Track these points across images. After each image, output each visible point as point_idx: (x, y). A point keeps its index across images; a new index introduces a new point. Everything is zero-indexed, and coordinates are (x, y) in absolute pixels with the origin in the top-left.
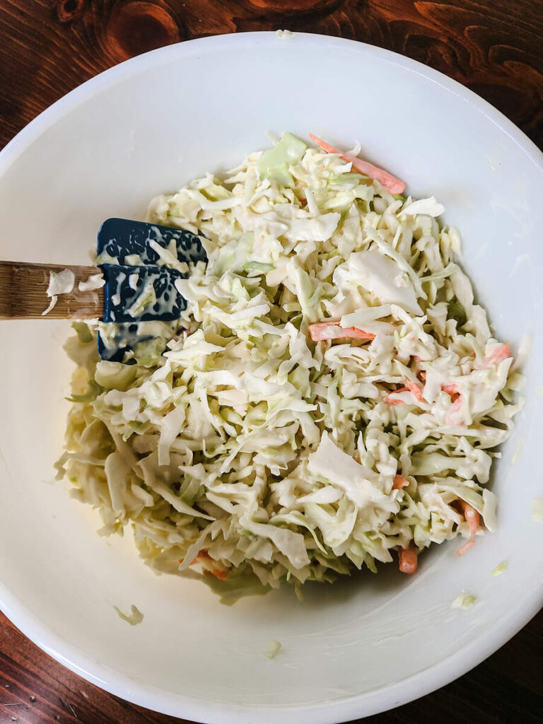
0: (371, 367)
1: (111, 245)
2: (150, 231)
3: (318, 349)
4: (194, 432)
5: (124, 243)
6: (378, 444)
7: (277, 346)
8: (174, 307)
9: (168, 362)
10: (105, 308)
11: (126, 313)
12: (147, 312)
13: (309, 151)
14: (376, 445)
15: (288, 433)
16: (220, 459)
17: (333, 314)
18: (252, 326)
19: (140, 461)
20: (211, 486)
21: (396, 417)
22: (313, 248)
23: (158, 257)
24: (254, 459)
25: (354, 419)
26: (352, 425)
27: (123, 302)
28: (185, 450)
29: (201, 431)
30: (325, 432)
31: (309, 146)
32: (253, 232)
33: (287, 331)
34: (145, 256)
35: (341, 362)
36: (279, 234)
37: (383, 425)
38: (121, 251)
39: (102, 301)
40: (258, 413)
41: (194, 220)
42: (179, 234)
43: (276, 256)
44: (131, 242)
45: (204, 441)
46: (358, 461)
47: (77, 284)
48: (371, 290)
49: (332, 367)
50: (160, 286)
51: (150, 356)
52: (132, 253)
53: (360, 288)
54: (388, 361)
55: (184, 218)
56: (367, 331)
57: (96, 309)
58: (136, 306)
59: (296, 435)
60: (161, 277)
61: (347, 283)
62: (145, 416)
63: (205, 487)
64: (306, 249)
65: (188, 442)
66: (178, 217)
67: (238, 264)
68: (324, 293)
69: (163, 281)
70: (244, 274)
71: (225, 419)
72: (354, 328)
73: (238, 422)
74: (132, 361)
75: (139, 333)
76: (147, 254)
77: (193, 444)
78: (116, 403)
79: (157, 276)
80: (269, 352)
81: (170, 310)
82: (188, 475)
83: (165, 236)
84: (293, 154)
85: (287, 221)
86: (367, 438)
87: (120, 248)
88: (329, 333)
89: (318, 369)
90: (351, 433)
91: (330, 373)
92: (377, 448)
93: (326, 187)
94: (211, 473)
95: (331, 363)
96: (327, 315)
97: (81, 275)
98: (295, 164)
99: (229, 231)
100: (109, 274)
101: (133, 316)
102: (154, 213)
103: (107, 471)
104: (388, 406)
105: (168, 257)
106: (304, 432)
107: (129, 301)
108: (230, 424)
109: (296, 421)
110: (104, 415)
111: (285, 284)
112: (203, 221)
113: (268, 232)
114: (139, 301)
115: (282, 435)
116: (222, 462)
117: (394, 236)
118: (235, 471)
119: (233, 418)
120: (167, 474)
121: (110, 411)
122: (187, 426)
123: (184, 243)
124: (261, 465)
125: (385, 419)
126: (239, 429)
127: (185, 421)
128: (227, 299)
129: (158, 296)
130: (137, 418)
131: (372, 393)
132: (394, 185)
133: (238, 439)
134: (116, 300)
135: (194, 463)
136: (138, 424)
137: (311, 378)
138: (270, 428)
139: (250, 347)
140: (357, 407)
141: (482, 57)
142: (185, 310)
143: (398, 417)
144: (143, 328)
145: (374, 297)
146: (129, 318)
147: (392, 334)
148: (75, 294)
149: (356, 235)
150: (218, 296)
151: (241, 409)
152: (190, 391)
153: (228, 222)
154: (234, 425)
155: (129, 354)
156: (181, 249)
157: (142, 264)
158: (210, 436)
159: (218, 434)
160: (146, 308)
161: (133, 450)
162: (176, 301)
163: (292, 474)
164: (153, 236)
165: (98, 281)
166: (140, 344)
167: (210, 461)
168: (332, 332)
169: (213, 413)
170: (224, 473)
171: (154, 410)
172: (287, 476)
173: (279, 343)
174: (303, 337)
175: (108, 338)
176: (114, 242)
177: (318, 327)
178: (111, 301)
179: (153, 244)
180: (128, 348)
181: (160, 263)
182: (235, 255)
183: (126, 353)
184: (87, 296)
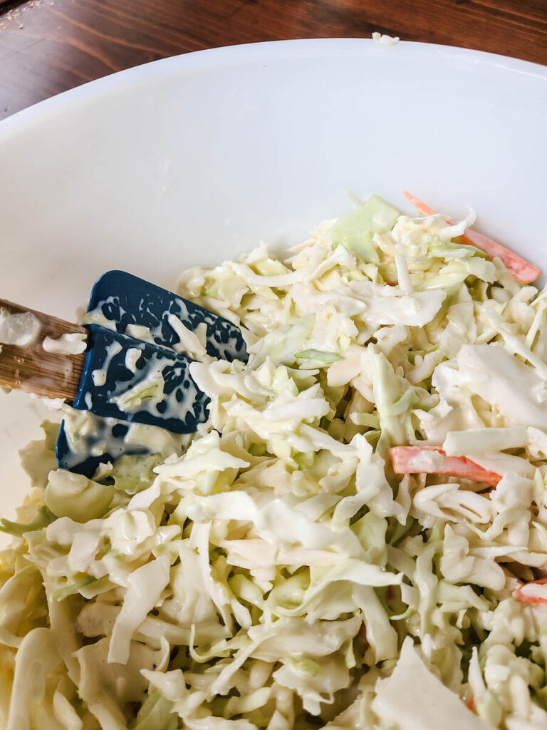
0: (495, 530)
1: (111, 303)
2: (172, 303)
3: (404, 486)
4: (180, 609)
5: (131, 308)
6: (509, 678)
7: (334, 474)
8: (189, 413)
9: (157, 481)
10: (79, 386)
11: (111, 401)
12: (145, 409)
13: (402, 218)
14: (505, 678)
15: (341, 632)
16: (217, 667)
17: (430, 435)
18: (298, 433)
19: (82, 650)
20: (189, 717)
21: (537, 630)
22: (403, 336)
23: (177, 339)
24: (275, 675)
25: (459, 623)
26: (456, 633)
27: (110, 385)
28: (159, 641)
29: (192, 609)
30: (408, 641)
31: (401, 213)
32: (315, 314)
33: (355, 448)
34: (159, 333)
35: (441, 515)
36: (354, 313)
37: (513, 642)
38: (124, 315)
39: (76, 375)
40: (291, 589)
41: (237, 306)
42: (213, 319)
43: (345, 342)
44: (141, 309)
45: (193, 627)
46: (471, 705)
47: (41, 338)
48: (493, 402)
49: (425, 524)
50: (173, 378)
51: (138, 478)
52: (140, 322)
53: (475, 399)
54: (524, 523)
55: (223, 300)
56: (489, 466)
57: (65, 385)
58: (129, 394)
59: (356, 639)
60: (177, 365)
61: (454, 389)
62: (102, 567)
63: (180, 720)
64: (391, 336)
65: (166, 627)
66: (215, 298)
67: (289, 354)
68: (417, 400)
69: (178, 372)
70: (296, 366)
71: (235, 593)
72: (464, 460)
73: (256, 601)
74: (109, 481)
75: (128, 438)
76: (162, 332)
77: (175, 631)
78: (63, 540)
79: (171, 363)
80: (322, 482)
81: (182, 417)
82: (155, 689)
83: (193, 316)
84: (379, 221)
85: (366, 299)
86: (488, 662)
87: (122, 312)
88: (423, 462)
89: (403, 521)
90: (453, 651)
91: (421, 533)
92: (506, 683)
93: (427, 254)
94: (195, 691)
95: (424, 515)
96: (419, 435)
97: (51, 328)
98: (382, 233)
99: (282, 317)
100: (96, 338)
101: (122, 409)
102: (183, 286)
103: (18, 658)
104: (523, 607)
105: (191, 342)
106: (371, 636)
107: (120, 386)
108: (244, 603)
109: (357, 614)
110: (40, 558)
111: (356, 384)
112: (250, 311)
113: (338, 310)
114: (136, 389)
115: (331, 636)
116: (218, 673)
117: (526, 334)
118: (238, 694)
119: (249, 593)
120: (120, 682)
121: (50, 551)
122: (171, 598)
123: (218, 333)
124: (286, 688)
125: (517, 630)
126: (256, 613)
127: (169, 588)
128: (263, 396)
129: (167, 390)
130: (89, 568)
131: (494, 579)
132: (523, 268)
133: (253, 632)
134: (99, 378)
135: (170, 667)
136: (88, 580)
137: (388, 537)
138: (311, 619)
139: (290, 470)
140: (467, 602)
142: (205, 422)
143: (541, 630)
144: (137, 434)
145: (498, 416)
146: (114, 411)
147: (531, 477)
148: (35, 353)
149: (468, 327)
150: (251, 390)
151: (263, 578)
152: (185, 535)
153: (281, 307)
154: (249, 606)
155: (105, 468)
156: (212, 339)
157: (152, 342)
158: (207, 621)
159: (221, 622)
160: (145, 403)
161: (76, 629)
162: (194, 405)
163: (341, 718)
164: (176, 310)
165: (75, 344)
166: (126, 458)
167: (199, 668)
168: (430, 461)
169: (217, 578)
170: (218, 696)
171: (120, 558)
172: (332, 720)
173: (339, 471)
174: (381, 463)
175: (77, 435)
176: (115, 300)
177: (406, 449)
178: (90, 378)
179: (173, 320)
180: (106, 458)
181: (179, 348)
182: (284, 342)
183: (102, 465)
184: (55, 361)
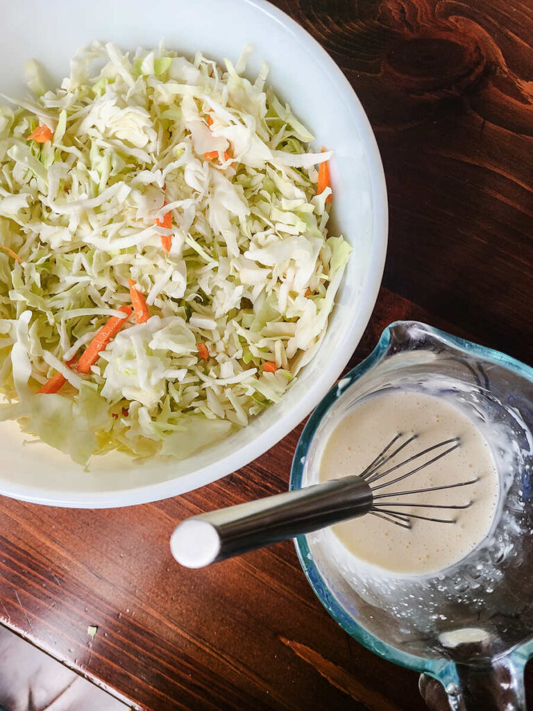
141: (429, 12)
